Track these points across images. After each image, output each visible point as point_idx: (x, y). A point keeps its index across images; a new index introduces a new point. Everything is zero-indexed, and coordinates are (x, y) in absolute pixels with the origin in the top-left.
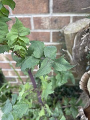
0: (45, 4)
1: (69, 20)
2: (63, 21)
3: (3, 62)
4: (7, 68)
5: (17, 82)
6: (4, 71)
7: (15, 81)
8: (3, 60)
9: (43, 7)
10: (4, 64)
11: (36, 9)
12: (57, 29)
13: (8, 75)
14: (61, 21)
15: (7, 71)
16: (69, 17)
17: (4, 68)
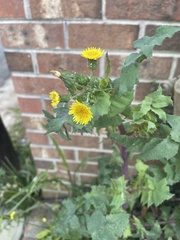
0: (131, 34)
1: (171, 63)
2: (159, 65)
3: (36, 131)
4: (40, 144)
5: (55, 170)
6: (34, 149)
7: (53, 168)
8: (36, 128)
9: (126, 39)
10: (37, 134)
11: (114, 41)
12: (147, 78)
13: (41, 156)
14: (155, 65)
15: (40, 149)
16: (171, 58)
17: (35, 143)
